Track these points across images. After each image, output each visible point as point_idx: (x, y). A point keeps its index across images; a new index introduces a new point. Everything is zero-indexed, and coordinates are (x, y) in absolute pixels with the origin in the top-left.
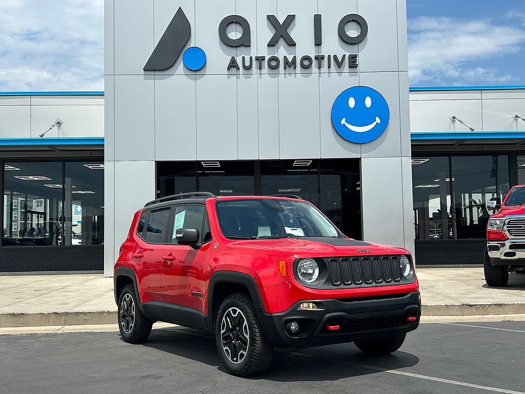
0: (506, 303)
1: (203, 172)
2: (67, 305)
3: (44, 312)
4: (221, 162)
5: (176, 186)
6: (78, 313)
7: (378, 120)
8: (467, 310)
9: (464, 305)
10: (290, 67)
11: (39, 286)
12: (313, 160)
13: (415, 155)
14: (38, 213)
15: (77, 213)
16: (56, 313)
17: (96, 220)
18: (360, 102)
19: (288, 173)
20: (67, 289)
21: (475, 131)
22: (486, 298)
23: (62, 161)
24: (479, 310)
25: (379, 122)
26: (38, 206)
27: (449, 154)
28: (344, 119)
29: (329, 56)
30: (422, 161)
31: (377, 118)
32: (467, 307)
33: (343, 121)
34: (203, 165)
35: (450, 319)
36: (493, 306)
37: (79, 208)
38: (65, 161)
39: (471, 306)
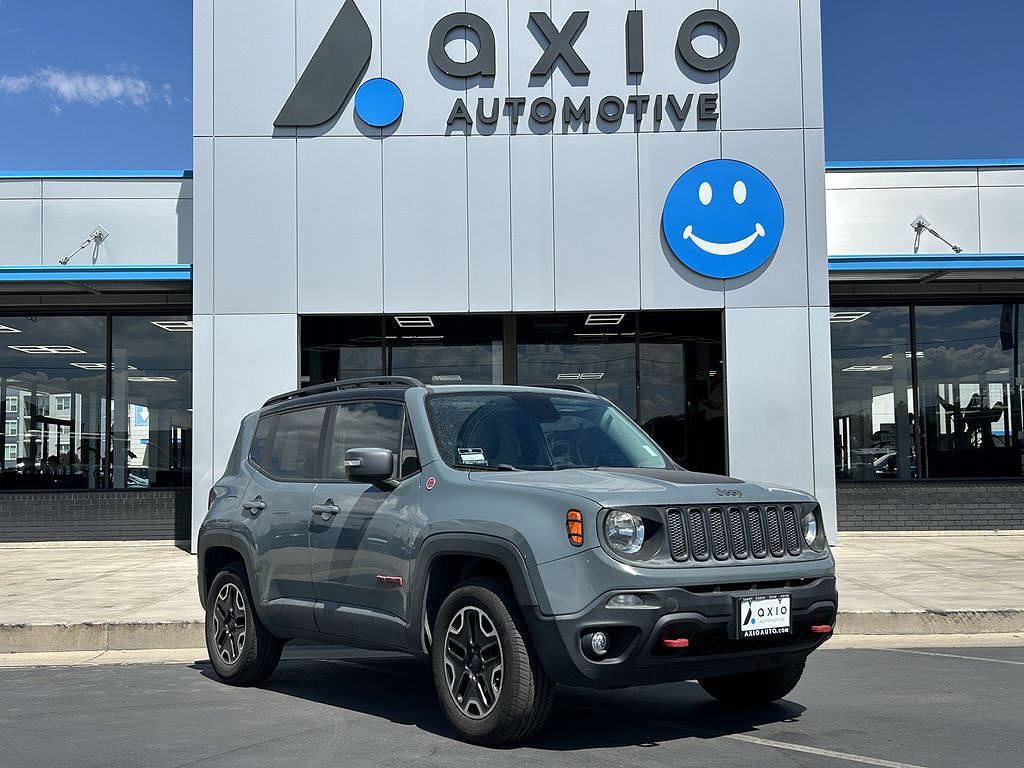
0: (1017, 609)
1: (399, 337)
2: (112, 609)
3: (65, 623)
4: (435, 317)
5: (343, 366)
6: (134, 626)
7: (760, 230)
8: (935, 623)
9: (930, 612)
10: (577, 119)
11: (56, 571)
12: (627, 313)
13: (837, 302)
14: (59, 422)
15: (140, 421)
16: (90, 625)
17: (179, 437)
18: (723, 193)
19: (576, 341)
20: (116, 577)
21: (963, 253)
22: (977, 599)
23: (106, 315)
24: (961, 624)
25: (763, 234)
26: (60, 408)
27: (911, 301)
28: (689, 229)
29: (659, 98)
30: (854, 316)
31: (759, 227)
32: (936, 617)
33: (688, 232)
34: (399, 322)
35: (900, 641)
36: (991, 615)
37: (145, 413)
38: (112, 314)
39: (944, 614)
